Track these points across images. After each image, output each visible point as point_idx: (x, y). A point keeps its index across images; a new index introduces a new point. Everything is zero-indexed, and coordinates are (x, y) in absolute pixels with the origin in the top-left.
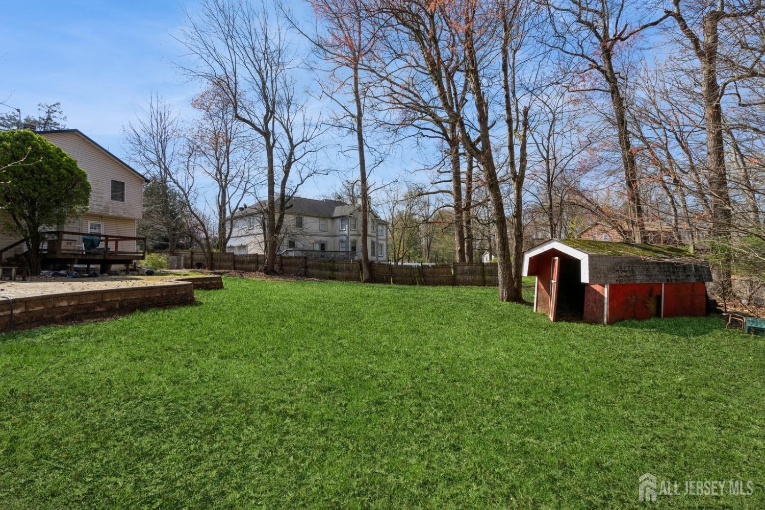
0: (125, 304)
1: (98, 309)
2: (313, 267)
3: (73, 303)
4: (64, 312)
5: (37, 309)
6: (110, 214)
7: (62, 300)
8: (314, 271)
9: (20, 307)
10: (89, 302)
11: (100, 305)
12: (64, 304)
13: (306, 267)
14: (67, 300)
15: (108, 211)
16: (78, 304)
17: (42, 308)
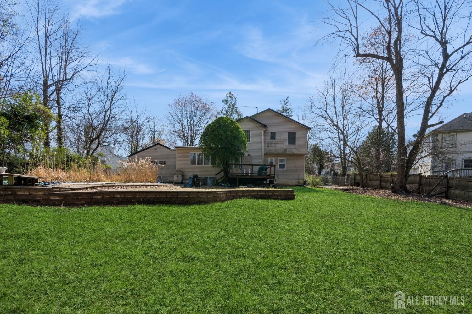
0: (145, 200)
1: (133, 201)
2: (457, 187)
3: (122, 196)
4: (118, 200)
5: (106, 197)
6: (288, 152)
7: (117, 194)
8: (457, 192)
9: (100, 195)
10: (129, 197)
11: (133, 198)
12: (118, 196)
13: (448, 187)
14: (119, 194)
15: (286, 151)
16: (124, 197)
17: (109, 197)
